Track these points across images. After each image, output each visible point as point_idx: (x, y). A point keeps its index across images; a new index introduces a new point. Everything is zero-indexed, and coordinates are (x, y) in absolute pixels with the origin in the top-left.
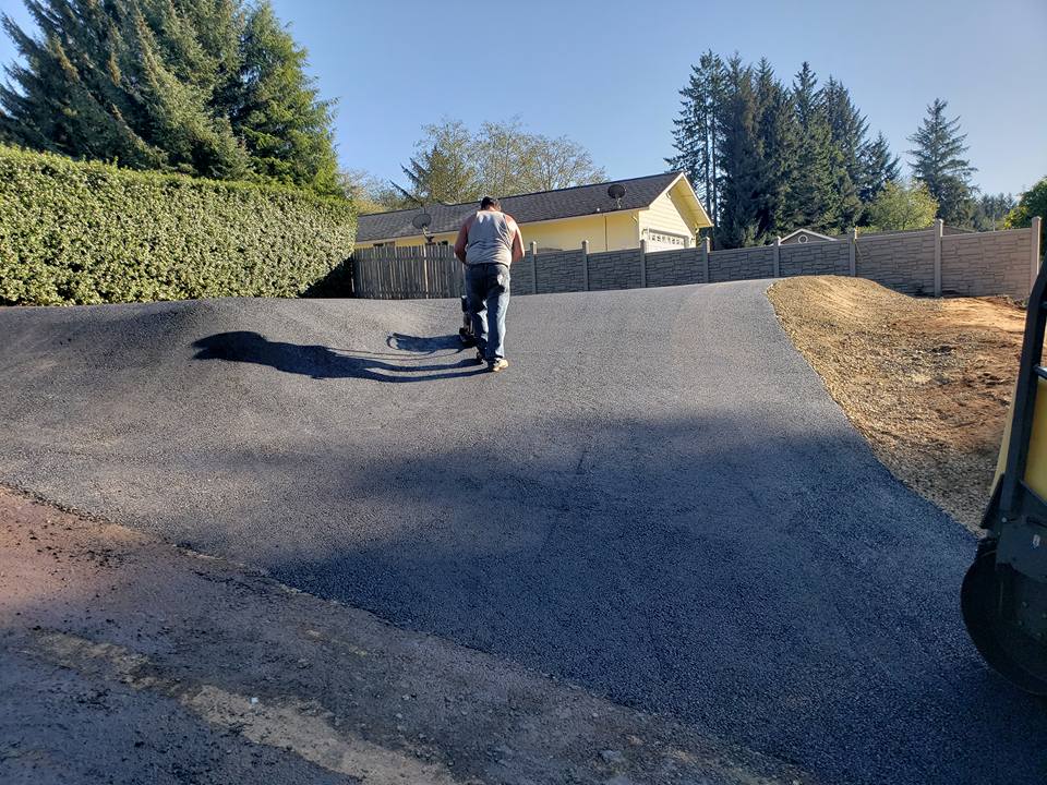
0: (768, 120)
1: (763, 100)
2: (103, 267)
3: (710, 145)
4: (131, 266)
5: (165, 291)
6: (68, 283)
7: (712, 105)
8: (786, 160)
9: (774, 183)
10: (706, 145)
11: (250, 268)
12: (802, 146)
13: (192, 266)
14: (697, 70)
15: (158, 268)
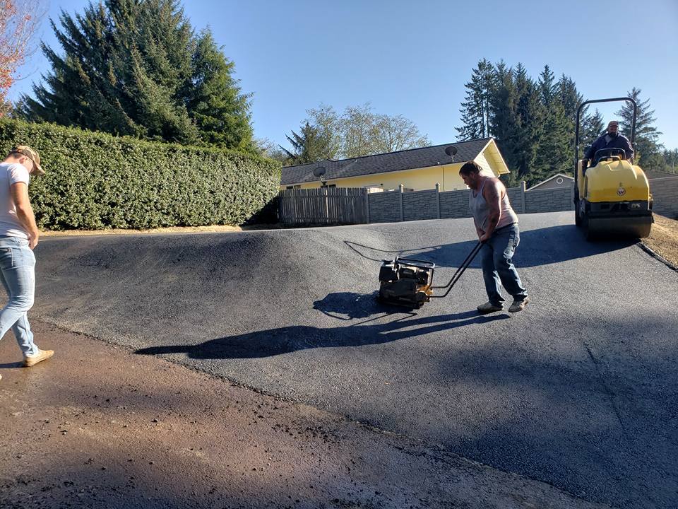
0: (524, 103)
1: (520, 90)
2: (129, 204)
3: (485, 119)
4: (145, 203)
5: (165, 219)
6: (108, 214)
7: (486, 94)
8: (536, 128)
9: (528, 143)
10: (483, 120)
11: (217, 204)
12: (546, 119)
13: (183, 203)
14: (476, 72)
15: (162, 204)
